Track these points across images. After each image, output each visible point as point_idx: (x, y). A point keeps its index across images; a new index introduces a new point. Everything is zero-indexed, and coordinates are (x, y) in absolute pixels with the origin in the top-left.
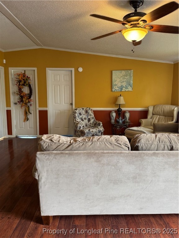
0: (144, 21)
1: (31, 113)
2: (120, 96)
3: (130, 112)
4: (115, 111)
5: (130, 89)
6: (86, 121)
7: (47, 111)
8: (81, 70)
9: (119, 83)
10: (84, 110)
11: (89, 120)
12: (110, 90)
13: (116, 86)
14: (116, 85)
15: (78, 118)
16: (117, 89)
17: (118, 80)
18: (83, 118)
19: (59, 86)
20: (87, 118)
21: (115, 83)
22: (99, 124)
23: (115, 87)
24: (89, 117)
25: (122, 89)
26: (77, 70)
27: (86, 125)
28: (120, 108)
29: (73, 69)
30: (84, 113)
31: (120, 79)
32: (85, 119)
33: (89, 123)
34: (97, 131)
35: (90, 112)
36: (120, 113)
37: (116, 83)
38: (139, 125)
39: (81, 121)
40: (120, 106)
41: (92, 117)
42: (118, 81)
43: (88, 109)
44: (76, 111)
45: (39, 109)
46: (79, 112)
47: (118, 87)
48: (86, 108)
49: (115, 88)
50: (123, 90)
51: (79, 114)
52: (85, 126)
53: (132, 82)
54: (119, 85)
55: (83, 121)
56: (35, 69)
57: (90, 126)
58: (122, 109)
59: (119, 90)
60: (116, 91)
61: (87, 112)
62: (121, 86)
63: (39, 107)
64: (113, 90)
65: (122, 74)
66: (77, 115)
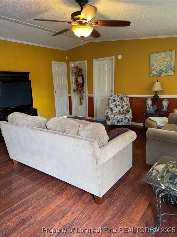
1: (83, 99)
2: (157, 81)
3: (169, 99)
4: (152, 99)
5: (171, 73)
6: (120, 107)
7: (93, 97)
8: (120, 57)
9: (158, 67)
10: (119, 97)
11: (123, 107)
12: (148, 75)
13: (155, 71)
14: (154, 69)
15: (111, 104)
16: (156, 73)
18: (117, 105)
19: (103, 75)
20: (121, 105)
21: (153, 68)
23: (153, 71)
24: (123, 104)
25: (161, 73)
26: (116, 58)
27: (120, 112)
28: (156, 95)
29: (113, 57)
30: (119, 100)
31: (159, 62)
32: (119, 105)
33: (123, 109)
34: (123, 117)
35: (125, 99)
36: (155, 101)
37: (155, 67)
39: (114, 107)
40: (156, 93)
41: (126, 104)
42: (157, 65)
43: (124, 96)
44: (110, 98)
45: (88, 95)
46: (113, 99)
47: (156, 72)
48: (121, 95)
49: (154, 73)
50: (162, 75)
51: (113, 101)
52: (118, 112)
54: (158, 69)
55: (117, 107)
56: (86, 61)
57: (123, 112)
58: (158, 97)
59: (157, 75)
60: (154, 76)
61: (121, 99)
62: (160, 70)
64: (151, 75)
65: (161, 57)
66: (110, 101)
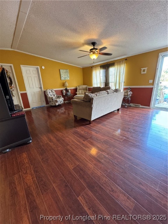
0: (97, 52)
1: (14, 96)
2: (66, 82)
3: (70, 89)
4: (65, 90)
5: (68, 79)
6: (53, 96)
7: (26, 93)
8: (43, 68)
9: (64, 76)
10: (50, 90)
12: (60, 79)
15: (49, 95)
16: (63, 78)
17: (63, 74)
18: (51, 95)
19: (30, 77)
21: (62, 76)
22: (61, 96)
24: (54, 94)
25: (65, 79)
26: (41, 68)
28: (66, 88)
29: (39, 67)
36: (67, 90)
38: (76, 94)
44: (47, 91)
45: (20, 92)
49: (62, 78)
51: (49, 93)
53: (69, 75)
61: (52, 91)
63: (20, 91)
64: (62, 79)
65: (64, 71)
